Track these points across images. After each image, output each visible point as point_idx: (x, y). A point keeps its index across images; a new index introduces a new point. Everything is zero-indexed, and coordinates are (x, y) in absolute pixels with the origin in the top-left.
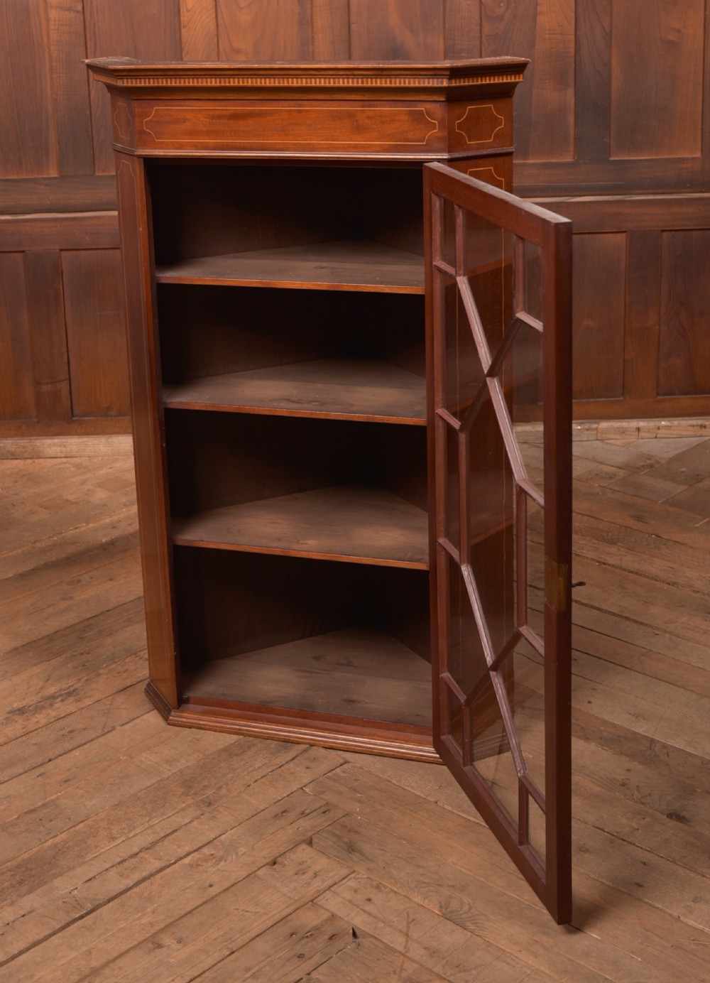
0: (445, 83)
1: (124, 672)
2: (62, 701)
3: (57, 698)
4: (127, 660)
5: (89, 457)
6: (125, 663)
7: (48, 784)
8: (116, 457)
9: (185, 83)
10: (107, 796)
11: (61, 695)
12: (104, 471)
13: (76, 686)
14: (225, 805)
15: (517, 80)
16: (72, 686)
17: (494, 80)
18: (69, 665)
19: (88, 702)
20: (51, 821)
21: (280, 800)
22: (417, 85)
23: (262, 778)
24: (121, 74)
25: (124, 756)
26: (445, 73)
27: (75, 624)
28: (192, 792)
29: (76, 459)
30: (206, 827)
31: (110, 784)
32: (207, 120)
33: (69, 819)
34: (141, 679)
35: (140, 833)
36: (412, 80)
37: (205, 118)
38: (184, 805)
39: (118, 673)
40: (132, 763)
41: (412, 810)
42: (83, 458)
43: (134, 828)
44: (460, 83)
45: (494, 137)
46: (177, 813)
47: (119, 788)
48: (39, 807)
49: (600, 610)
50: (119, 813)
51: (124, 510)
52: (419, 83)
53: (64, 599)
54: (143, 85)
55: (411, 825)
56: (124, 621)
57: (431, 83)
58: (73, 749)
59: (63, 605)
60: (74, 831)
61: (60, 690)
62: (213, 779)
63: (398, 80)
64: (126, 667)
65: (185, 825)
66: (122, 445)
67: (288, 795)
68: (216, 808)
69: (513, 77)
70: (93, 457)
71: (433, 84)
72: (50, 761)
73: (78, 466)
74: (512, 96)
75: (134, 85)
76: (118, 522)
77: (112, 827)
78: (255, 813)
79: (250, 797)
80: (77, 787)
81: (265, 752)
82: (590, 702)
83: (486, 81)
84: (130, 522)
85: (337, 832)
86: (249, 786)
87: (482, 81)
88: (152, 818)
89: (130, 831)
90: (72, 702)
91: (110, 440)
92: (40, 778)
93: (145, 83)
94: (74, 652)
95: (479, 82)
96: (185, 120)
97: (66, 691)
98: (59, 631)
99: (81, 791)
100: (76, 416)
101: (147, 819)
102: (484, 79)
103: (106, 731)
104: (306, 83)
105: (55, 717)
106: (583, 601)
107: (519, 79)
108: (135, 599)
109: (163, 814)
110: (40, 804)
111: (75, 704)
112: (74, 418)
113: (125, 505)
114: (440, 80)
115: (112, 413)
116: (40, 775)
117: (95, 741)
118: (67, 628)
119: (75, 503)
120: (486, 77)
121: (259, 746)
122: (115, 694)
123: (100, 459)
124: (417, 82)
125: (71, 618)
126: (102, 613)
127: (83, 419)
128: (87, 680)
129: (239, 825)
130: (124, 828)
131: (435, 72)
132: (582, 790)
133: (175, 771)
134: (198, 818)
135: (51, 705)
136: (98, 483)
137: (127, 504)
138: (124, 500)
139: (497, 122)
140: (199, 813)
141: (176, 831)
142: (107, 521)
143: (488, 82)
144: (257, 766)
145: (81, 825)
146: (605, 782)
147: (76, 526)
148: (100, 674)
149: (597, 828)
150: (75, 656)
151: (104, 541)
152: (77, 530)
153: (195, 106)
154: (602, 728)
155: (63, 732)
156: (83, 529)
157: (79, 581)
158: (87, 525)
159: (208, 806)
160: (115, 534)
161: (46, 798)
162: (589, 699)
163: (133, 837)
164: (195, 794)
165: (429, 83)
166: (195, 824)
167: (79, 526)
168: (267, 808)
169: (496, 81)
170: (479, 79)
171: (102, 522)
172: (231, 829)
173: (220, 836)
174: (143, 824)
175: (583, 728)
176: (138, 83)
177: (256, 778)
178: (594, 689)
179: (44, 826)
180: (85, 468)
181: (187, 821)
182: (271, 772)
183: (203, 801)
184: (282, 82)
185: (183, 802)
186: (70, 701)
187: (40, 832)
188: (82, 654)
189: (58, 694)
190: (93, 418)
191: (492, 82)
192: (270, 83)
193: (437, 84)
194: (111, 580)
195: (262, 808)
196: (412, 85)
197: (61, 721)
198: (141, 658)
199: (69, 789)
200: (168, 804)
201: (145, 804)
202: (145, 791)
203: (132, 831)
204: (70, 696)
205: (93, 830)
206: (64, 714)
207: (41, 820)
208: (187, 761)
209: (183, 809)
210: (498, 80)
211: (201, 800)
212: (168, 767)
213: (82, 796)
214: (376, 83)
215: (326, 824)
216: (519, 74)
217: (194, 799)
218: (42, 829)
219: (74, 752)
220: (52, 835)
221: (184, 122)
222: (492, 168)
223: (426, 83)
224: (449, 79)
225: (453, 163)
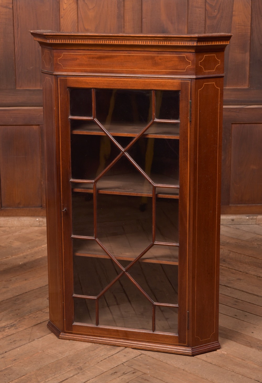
0: (195, 44)
1: (36, 318)
2: (9, 329)
3: (6, 327)
4: (37, 313)
5: (9, 227)
6: (36, 314)
7: (7, 361)
8: (22, 227)
9: (78, 42)
10: (34, 366)
11: (8, 326)
12: (17, 234)
13: (15, 323)
14: (88, 370)
15: (227, 44)
16: (13, 323)
17: (217, 43)
18: (11, 314)
19: (21, 329)
20: (10, 375)
21: (113, 368)
22: (183, 45)
23: (104, 359)
24: (49, 37)
25: (40, 350)
26: (195, 39)
27: (11, 298)
28: (73, 365)
29: (3, 228)
30: (81, 378)
31: (35, 361)
32: (87, 59)
33: (18, 374)
34: (45, 320)
35: (51, 380)
36: (180, 42)
37: (86, 58)
38: (70, 370)
39: (34, 318)
40: (44, 353)
41: (173, 373)
42: (6, 228)
43: (48, 378)
44: (202, 44)
45: (215, 69)
46: (67, 372)
47: (39, 363)
48: (4, 370)
49: (257, 296)
50: (40, 372)
51: (29, 250)
52: (184, 44)
53: (4, 288)
54: (59, 42)
55: (172, 378)
56: (34, 297)
57: (189, 43)
58: (16, 348)
59: (4, 290)
60: (21, 379)
61: (7, 324)
62: (82, 360)
63: (174, 42)
64: (37, 316)
65: (71, 377)
66: (26, 222)
67: (116, 366)
68: (84, 371)
69: (225, 42)
70: (11, 227)
71: (190, 44)
72: (6, 352)
73: (4, 231)
74: (224, 51)
75: (55, 42)
76: (26, 255)
77: (38, 378)
78: (102, 373)
79: (99, 366)
80: (20, 362)
81: (105, 350)
82: (253, 333)
83: (213, 43)
84: (32, 255)
85: (140, 381)
86: (99, 362)
87: (211, 43)
88: (55, 374)
89: (46, 379)
90: (13, 329)
91: (19, 219)
92: (3, 359)
93: (60, 42)
94: (12, 309)
95: (210, 44)
96: (77, 59)
97: (10, 325)
98: (4, 300)
99: (22, 364)
100: (3, 207)
101: (53, 375)
103: (31, 341)
104: (133, 43)
105: (6, 335)
106: (249, 292)
107: (228, 43)
108: (38, 288)
109: (60, 373)
110: (4, 369)
111: (15, 330)
112: (2, 208)
113: (29, 248)
114: (193, 42)
115: (21, 206)
116: (3, 358)
117: (26, 345)
118: (7, 299)
119: (5, 247)
120: (213, 41)
121: (102, 347)
122: (33, 326)
123: (15, 228)
124: (183, 43)
125: (9, 295)
126: (23, 294)
127: (6, 208)
128: (19, 320)
129: (95, 377)
130: (43, 378)
131: (191, 39)
132: (249, 366)
133: (64, 357)
134: (76, 374)
135: (4, 330)
136: (15, 239)
137: (30, 248)
138: (28, 246)
139: (217, 62)
140: (77, 372)
141: (67, 379)
142: (21, 255)
144: (101, 355)
145: (23, 377)
146: (259, 363)
147: (6, 257)
148: (25, 318)
149: (256, 381)
150: (13, 311)
151: (20, 263)
152: (7, 259)
153: (82, 52)
154: (258, 343)
155: (11, 341)
156: (10, 258)
157: (11, 280)
158: (11, 257)
159: (81, 370)
160: (26, 261)
161: (6, 366)
162: (252, 331)
163: (48, 381)
164: (74, 365)
165: (188, 44)
166: (75, 376)
167: (8, 257)
168: (107, 371)
170: (210, 42)
171: (19, 255)
172: (92, 379)
173: (87, 381)
174: (51, 377)
175: (250, 343)
176: (57, 41)
177: (102, 359)
178: (254, 327)
179: (7, 377)
180: (8, 232)
181: (71, 375)
182: (108, 357)
183: (78, 368)
184: (122, 42)
185: (69, 368)
186: (12, 329)
187: (5, 379)
188: (16, 310)
189: (7, 326)
190: (11, 208)
192: (117, 43)
193: (192, 44)
194: (26, 280)
195: (105, 371)
196: (180, 45)
197: (9, 337)
198: (43, 312)
199: (16, 363)
200: (62, 369)
201: (52, 369)
202: (51, 364)
203: (47, 379)
204: (12, 327)
205: (29, 379)
206: (10, 334)
207: (5, 375)
208: (69, 353)
209: (69, 371)
211: (77, 368)
212: (61, 355)
213: (23, 366)
214: (164, 43)
215: (134, 377)
216: (228, 41)
217: (74, 367)
218: (6, 378)
219: (17, 349)
220: (11, 380)
221: (77, 60)
222: (214, 83)
223: (187, 44)
224: (197, 42)
225: (197, 80)
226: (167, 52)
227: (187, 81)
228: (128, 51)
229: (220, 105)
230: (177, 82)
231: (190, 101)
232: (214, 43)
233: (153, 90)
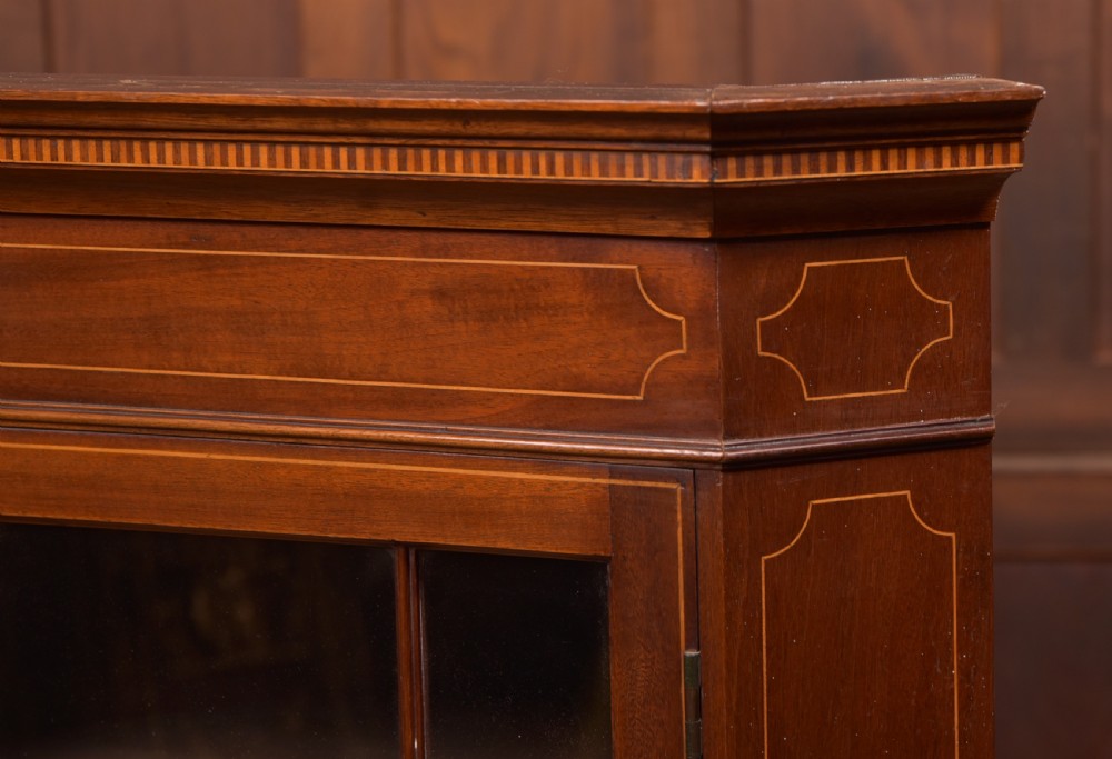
0: (698, 174)
15: (998, 165)
17: (903, 164)
22: (596, 176)
26: (693, 133)
36: (577, 158)
44: (759, 172)
45: (913, 377)
52: (604, 171)
57: (646, 169)
63: (526, 157)
69: (980, 154)
71: (654, 174)
74: (987, 225)
83: (867, 166)
87: (851, 167)
102: (858, 157)
104: (208, 160)
107: (1006, 160)
114: (679, 159)
120: (867, 149)
124: (595, 167)
131: (658, 130)
139: (929, 319)
143: (876, 170)
165: (639, 173)
169: (911, 169)
170: (841, 157)
184: (123, 155)
191: (893, 170)
192: (84, 158)
193: (670, 175)
196: (578, 177)
210: (920, 164)
214: (450, 166)
216: (1006, 142)
222: (907, 492)
223: (629, 170)
224: (713, 156)
225: (747, 477)
226: (493, 238)
227: (661, 485)
228: (192, 227)
229: (964, 672)
230: (582, 485)
231: (692, 653)
232: (874, 167)
233: (398, 544)
